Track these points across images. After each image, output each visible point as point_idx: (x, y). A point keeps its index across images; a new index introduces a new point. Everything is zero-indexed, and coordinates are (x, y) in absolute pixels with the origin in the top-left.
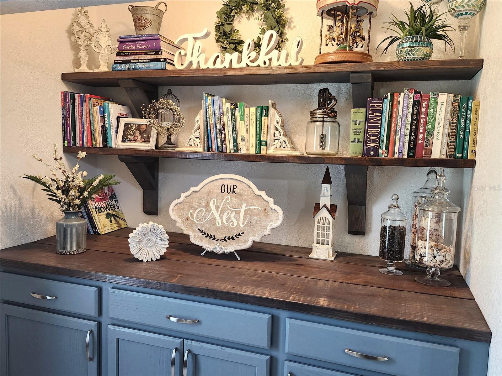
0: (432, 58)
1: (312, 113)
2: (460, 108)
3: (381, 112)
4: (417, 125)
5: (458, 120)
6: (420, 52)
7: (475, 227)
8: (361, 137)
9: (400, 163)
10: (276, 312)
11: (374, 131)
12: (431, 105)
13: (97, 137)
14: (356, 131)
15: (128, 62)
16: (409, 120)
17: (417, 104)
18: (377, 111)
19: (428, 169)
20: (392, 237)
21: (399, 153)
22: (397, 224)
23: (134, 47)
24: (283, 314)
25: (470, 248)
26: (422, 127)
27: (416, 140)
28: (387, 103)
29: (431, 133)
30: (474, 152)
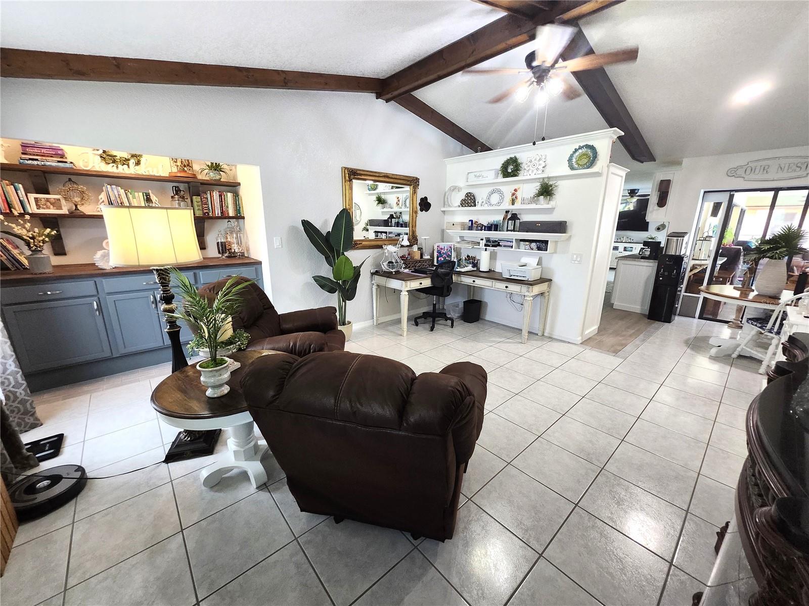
0: (221, 180)
1: (172, 197)
2: (236, 199)
3: (207, 198)
4: (222, 204)
5: (236, 203)
6: (218, 177)
7: (249, 238)
8: (201, 208)
9: (218, 218)
10: (195, 271)
11: (206, 206)
12: (226, 197)
13: (15, 203)
14: (198, 206)
15: (37, 160)
16: (219, 202)
17: (220, 196)
18: (205, 198)
19: (227, 220)
20: (222, 245)
21: (218, 214)
22: (223, 241)
23: (40, 151)
24: (197, 271)
25: (248, 245)
26: (224, 205)
27: (223, 209)
28: (209, 195)
29: (227, 207)
30: (243, 214)
